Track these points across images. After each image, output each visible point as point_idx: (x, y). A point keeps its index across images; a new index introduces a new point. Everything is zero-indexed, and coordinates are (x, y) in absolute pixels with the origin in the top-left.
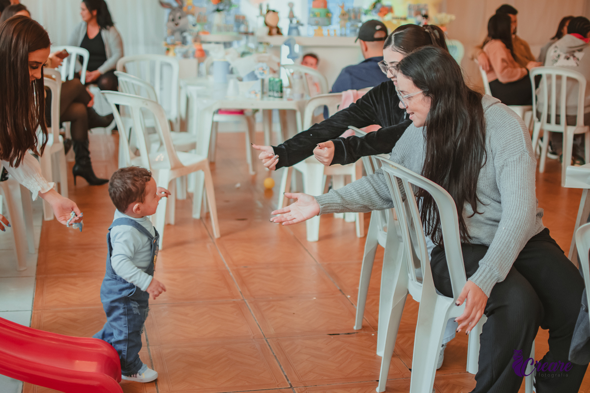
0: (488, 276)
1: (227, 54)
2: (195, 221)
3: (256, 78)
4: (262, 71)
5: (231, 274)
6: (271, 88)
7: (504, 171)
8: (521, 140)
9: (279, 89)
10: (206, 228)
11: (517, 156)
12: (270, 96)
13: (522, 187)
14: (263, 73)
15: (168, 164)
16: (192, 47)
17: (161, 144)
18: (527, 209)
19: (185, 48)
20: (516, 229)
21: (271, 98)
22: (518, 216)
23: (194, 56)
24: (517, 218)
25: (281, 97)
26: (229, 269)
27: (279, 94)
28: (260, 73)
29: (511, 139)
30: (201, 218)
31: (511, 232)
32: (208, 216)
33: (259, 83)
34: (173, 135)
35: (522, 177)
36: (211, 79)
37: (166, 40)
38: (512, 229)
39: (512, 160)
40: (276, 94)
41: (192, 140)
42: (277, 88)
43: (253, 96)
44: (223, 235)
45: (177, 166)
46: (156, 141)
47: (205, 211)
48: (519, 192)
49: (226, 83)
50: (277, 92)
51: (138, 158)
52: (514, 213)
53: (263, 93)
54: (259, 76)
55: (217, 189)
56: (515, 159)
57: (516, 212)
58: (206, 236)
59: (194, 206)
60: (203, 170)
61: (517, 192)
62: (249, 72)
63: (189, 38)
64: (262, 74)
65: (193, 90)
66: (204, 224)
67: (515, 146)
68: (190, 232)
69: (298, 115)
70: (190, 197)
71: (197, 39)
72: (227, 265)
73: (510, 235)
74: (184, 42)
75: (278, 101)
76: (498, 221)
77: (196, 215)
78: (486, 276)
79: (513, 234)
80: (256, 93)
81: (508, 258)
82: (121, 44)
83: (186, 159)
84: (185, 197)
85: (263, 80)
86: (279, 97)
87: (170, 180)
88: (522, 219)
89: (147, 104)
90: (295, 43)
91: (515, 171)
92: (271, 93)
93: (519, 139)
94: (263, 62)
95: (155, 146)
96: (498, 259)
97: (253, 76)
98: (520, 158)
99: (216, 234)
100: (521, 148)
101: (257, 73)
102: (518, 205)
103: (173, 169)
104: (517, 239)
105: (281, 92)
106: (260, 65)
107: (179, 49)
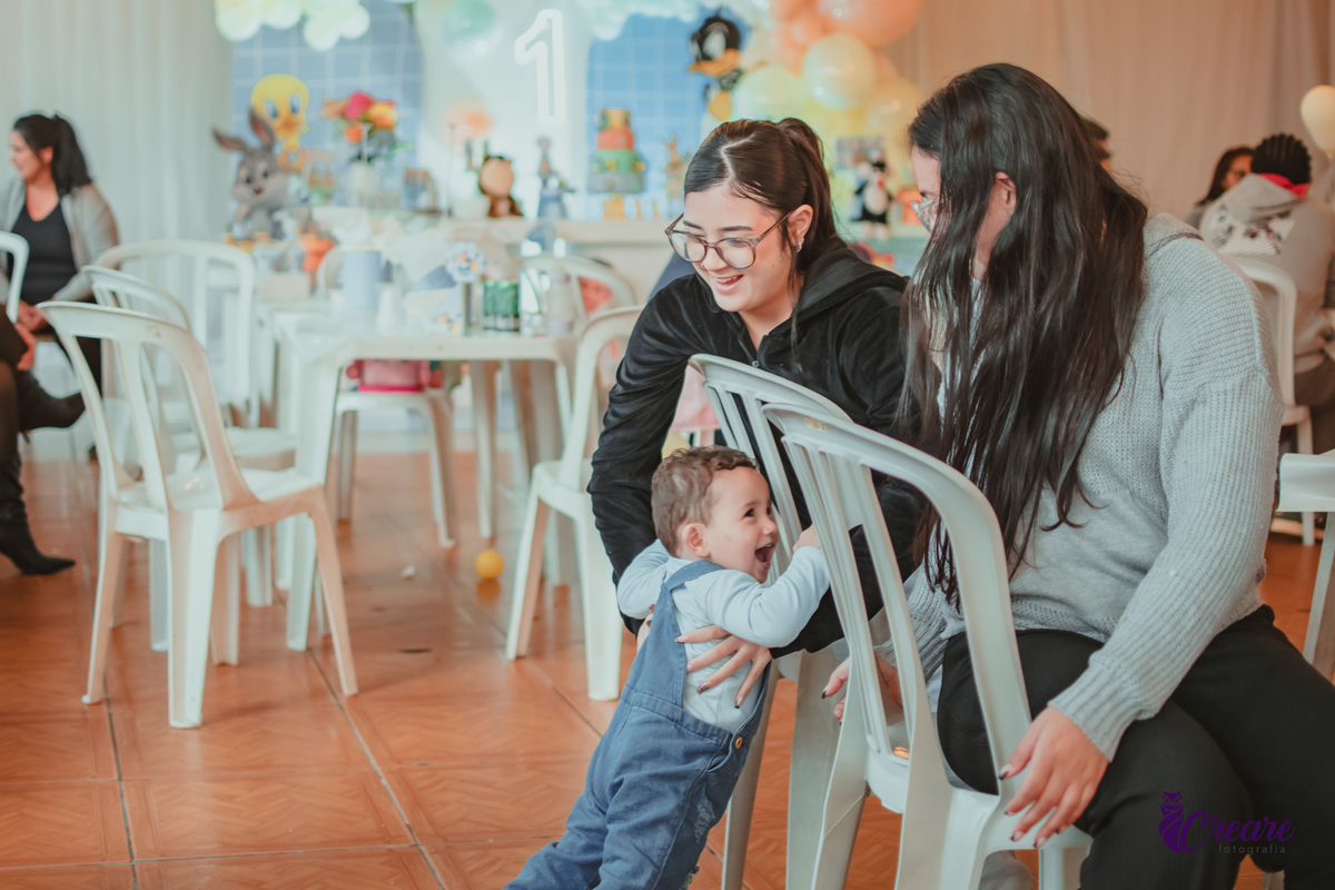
0: (1104, 695)
1: (376, 232)
2: (293, 655)
3: (450, 283)
4: (464, 265)
5: (384, 782)
6: (490, 308)
7: (1193, 416)
8: (1249, 337)
9: (510, 309)
10: (323, 674)
11: (1237, 380)
12: (486, 328)
13: (1240, 466)
14: (468, 269)
15: (218, 497)
16: (296, 243)
17: (203, 454)
18: (1245, 530)
19: (277, 248)
20: (1206, 579)
21: (491, 333)
22: (1219, 545)
23: (301, 267)
24: (1215, 550)
25: (517, 330)
26: (378, 769)
27: (510, 323)
28: (460, 269)
29: (1224, 330)
30: (309, 649)
31: (1192, 585)
32: (327, 646)
33: (456, 295)
34: (234, 435)
35: (1244, 440)
36: (337, 298)
37: (229, 228)
38: (1196, 579)
39: (1221, 389)
40: (501, 323)
41: (285, 445)
42: (504, 305)
43: (442, 327)
44: (364, 687)
45: (239, 501)
46: (189, 450)
47: (321, 631)
48: (1231, 480)
49: (374, 305)
50: (506, 316)
51: (139, 485)
52: (1208, 534)
53: (469, 323)
54: (459, 278)
55: (349, 582)
56: (1229, 387)
57: (1216, 534)
58: (322, 690)
59: (290, 619)
60: (310, 516)
61: (1225, 478)
62: (431, 267)
63: (290, 225)
64: (465, 271)
65: (287, 322)
66: (317, 663)
67: (1232, 349)
68: (282, 682)
69: (561, 374)
70: (280, 599)
71: (308, 227)
72: (373, 761)
73: (1186, 593)
74: (276, 233)
75: (506, 338)
76: (1143, 570)
77: (297, 641)
78: (1097, 694)
79: (1196, 592)
80: (449, 321)
81: (1173, 655)
82: (112, 235)
83: (265, 486)
84: (269, 601)
85: (468, 289)
86: (508, 330)
87: (220, 539)
88: (1228, 556)
89: (158, 335)
90: (555, 237)
91: (1227, 421)
92: (490, 321)
93: (1243, 332)
94: (467, 240)
95: (187, 462)
96: (1141, 652)
97: (442, 278)
98: (1244, 386)
99: (348, 685)
100: (1248, 358)
101: (452, 268)
102: (1223, 515)
103: (228, 508)
104: (1205, 605)
105: (517, 316)
106: (461, 247)
107: (266, 249)
